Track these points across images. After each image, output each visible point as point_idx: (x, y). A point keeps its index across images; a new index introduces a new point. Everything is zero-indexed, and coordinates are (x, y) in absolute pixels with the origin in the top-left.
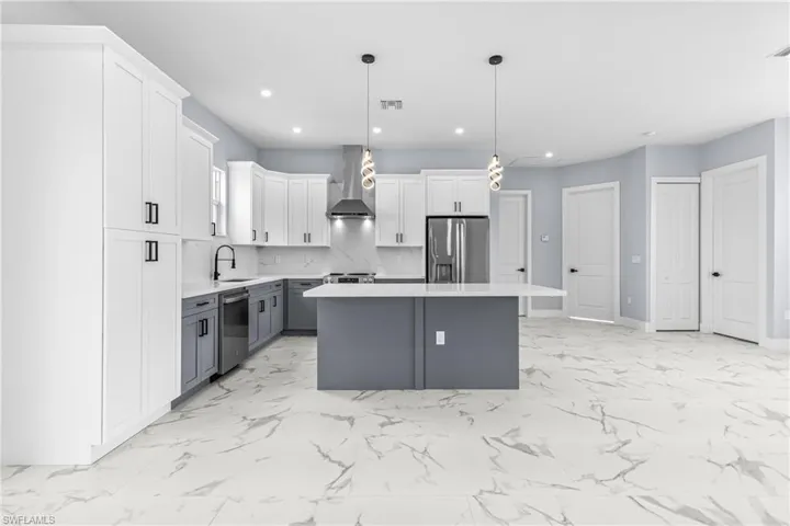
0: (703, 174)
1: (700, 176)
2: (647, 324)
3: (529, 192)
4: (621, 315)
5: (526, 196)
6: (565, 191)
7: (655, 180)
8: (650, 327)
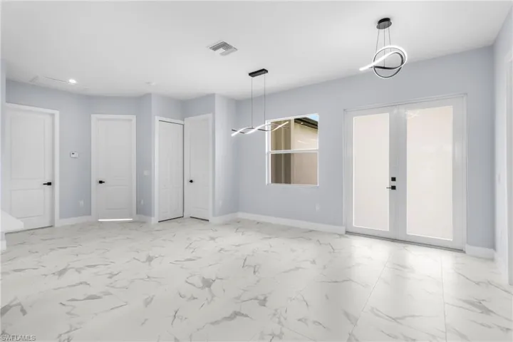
0: (185, 119)
1: (184, 120)
2: (153, 218)
3: (57, 113)
4: (137, 213)
5: (53, 115)
6: (94, 117)
7: (157, 118)
8: (154, 220)
